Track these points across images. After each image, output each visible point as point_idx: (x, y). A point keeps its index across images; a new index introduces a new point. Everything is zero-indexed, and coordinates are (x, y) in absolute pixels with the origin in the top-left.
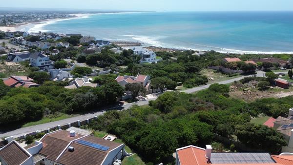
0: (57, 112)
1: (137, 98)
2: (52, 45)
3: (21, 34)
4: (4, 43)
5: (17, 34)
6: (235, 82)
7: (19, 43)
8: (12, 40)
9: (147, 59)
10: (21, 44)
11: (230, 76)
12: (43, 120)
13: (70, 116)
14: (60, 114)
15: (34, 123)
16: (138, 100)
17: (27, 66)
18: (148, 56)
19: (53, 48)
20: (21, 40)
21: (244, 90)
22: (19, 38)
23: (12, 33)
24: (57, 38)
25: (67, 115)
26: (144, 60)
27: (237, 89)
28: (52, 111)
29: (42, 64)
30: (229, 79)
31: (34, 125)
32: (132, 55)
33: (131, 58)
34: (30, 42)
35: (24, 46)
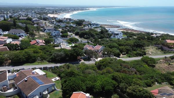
0: (44, 60)
1: (91, 59)
2: (67, 25)
3: (55, 18)
4: (45, 23)
5: (54, 18)
6: (166, 57)
7: (52, 23)
8: (50, 21)
9: (116, 36)
10: (53, 24)
11: (164, 53)
12: (35, 63)
13: (49, 63)
14: (45, 61)
15: (30, 64)
16: (91, 60)
17: (49, 35)
18: (117, 34)
19: (67, 26)
20: (53, 21)
21: (169, 64)
22: (53, 20)
23: (51, 18)
24: (72, 21)
25: (48, 63)
26: (114, 36)
27: (165, 62)
28: (41, 59)
29: (55, 34)
30: (163, 55)
31: (29, 65)
32: (107, 33)
33: (105, 35)
34: (57, 23)
35: (54, 25)
